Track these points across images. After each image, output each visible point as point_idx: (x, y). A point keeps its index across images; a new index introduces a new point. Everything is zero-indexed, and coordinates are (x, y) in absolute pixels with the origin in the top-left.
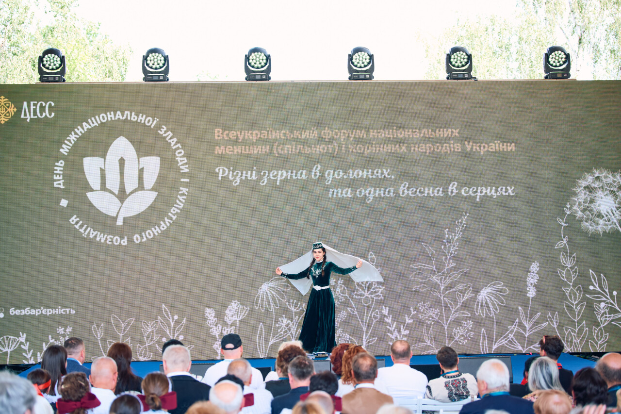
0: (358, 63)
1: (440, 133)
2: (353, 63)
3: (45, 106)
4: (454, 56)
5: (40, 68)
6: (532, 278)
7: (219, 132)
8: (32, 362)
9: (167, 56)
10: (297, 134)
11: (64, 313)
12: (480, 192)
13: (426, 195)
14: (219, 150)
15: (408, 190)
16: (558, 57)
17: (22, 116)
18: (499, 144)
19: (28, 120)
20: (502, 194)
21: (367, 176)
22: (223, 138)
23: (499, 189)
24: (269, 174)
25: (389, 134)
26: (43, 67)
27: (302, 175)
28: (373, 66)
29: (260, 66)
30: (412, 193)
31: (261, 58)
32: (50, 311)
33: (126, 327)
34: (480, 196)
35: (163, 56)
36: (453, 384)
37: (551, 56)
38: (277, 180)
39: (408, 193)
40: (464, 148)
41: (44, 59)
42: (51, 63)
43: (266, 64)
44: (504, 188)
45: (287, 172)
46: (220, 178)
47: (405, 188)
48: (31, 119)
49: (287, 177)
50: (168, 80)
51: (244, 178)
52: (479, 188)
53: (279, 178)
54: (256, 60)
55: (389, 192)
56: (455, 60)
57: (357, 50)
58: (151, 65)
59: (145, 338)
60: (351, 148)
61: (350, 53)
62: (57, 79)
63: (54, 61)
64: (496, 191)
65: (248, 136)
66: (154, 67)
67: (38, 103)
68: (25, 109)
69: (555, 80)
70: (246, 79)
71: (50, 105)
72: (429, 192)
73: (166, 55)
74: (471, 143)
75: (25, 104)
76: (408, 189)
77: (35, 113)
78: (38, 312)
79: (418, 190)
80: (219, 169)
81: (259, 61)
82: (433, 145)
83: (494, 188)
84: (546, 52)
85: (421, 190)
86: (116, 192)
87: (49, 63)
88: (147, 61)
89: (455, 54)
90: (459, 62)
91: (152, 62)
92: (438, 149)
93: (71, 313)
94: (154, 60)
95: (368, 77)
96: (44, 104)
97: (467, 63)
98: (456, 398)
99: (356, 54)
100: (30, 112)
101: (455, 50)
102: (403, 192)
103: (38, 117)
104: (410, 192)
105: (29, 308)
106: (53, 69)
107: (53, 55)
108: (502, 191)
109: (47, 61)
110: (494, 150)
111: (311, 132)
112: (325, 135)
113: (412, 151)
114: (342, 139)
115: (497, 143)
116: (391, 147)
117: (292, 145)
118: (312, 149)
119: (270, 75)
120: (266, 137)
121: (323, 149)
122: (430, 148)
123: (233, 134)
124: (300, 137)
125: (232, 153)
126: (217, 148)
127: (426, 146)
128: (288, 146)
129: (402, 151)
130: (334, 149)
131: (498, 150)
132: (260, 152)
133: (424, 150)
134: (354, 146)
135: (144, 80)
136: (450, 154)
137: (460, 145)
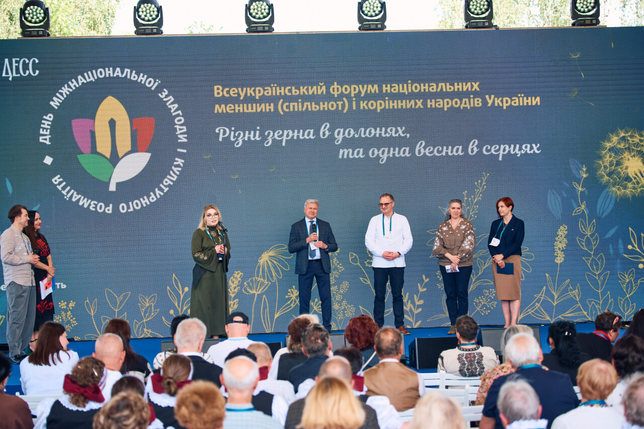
0: (369, 11)
1: (458, 87)
2: (363, 12)
3: (28, 63)
4: (473, 3)
5: (22, 22)
6: (560, 242)
7: (218, 89)
9: (161, 7)
10: (303, 90)
12: (502, 150)
13: (444, 154)
14: (219, 108)
15: (425, 150)
16: (587, 1)
17: (4, 75)
18: (523, 97)
19: (10, 79)
20: (526, 151)
21: (380, 134)
22: (223, 95)
23: (524, 147)
24: (274, 133)
25: (403, 89)
26: (25, 21)
27: (309, 134)
28: (385, 15)
29: (262, 16)
30: (430, 153)
31: (263, 7)
33: (121, 302)
34: (503, 155)
35: (156, 7)
37: (578, 1)
38: (281, 141)
39: (425, 153)
40: (485, 102)
41: (27, 12)
42: (33, 15)
43: (268, 14)
44: (529, 146)
45: (293, 132)
46: (220, 139)
47: (421, 147)
48: (13, 77)
49: (293, 136)
50: (162, 33)
51: (246, 139)
52: (502, 146)
53: (285, 138)
54: (257, 9)
55: (405, 151)
56: (475, 7)
58: (143, 17)
59: (143, 314)
60: (363, 105)
62: (41, 33)
63: (37, 14)
64: (520, 149)
65: (251, 94)
66: (146, 18)
67: (21, 59)
68: (6, 66)
69: (583, 27)
70: (247, 31)
71: (34, 61)
72: (447, 151)
73: (160, 5)
74: (493, 96)
75: (7, 61)
76: (425, 148)
77: (18, 71)
79: (436, 149)
80: (219, 130)
81: (261, 11)
82: (452, 100)
83: (518, 146)
85: (438, 149)
86: (108, 155)
87: (31, 15)
88: (138, 12)
90: (478, 9)
91: (145, 13)
92: (456, 104)
93: (62, 287)
94: (146, 11)
95: (379, 26)
96: (27, 61)
97: (487, 10)
99: (367, 2)
100: (11, 70)
102: (419, 151)
103: (21, 75)
104: (427, 151)
106: (36, 23)
107: (36, 7)
108: (527, 149)
109: (29, 14)
110: (517, 104)
111: (319, 87)
112: (334, 91)
113: (429, 107)
114: (353, 95)
115: (521, 96)
116: (406, 103)
117: (298, 102)
118: (319, 105)
119: (273, 26)
120: (270, 94)
121: (332, 106)
122: (448, 103)
123: (234, 91)
124: (306, 93)
125: (233, 111)
126: (217, 106)
127: (443, 102)
128: (294, 104)
129: (417, 107)
130: (344, 106)
131: (521, 104)
132: (264, 111)
133: (441, 106)
134: (366, 102)
135: (135, 33)
136: (469, 110)
137: (480, 100)
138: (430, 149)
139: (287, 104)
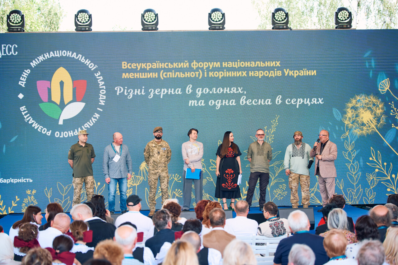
0: (215, 19)
1: (267, 64)
2: (211, 19)
3: (11, 48)
5: (8, 23)
7: (124, 64)
8: (5, 213)
9: (91, 15)
10: (175, 65)
11: (26, 182)
12: (299, 102)
13: (259, 104)
14: (125, 76)
15: (246, 101)
16: (344, 14)
18: (306, 71)
22: (127, 68)
23: (313, 100)
24: (155, 90)
25: (235, 65)
26: (10, 22)
27: (179, 91)
28: (224, 21)
29: (151, 21)
30: (249, 103)
31: (152, 16)
32: (16, 181)
33: (67, 190)
34: (299, 105)
35: (88, 15)
36: (274, 225)
37: (339, 14)
38: (160, 95)
39: (246, 103)
40: (283, 73)
41: (11, 17)
42: (15, 19)
43: (155, 20)
44: (309, 99)
45: (168, 90)
47: (244, 100)
48: (2, 56)
49: (168, 92)
50: (91, 30)
53: (162, 93)
54: (148, 17)
55: (232, 102)
56: (278, 17)
57: (214, 10)
58: (80, 20)
60: (211, 74)
61: (210, 12)
62: (19, 30)
63: (17, 18)
65: (144, 67)
66: (82, 22)
67: (7, 46)
69: (342, 29)
70: (142, 30)
71: (15, 46)
72: (261, 102)
74: (288, 70)
77: (5, 53)
78: (9, 181)
79: (253, 101)
81: (150, 18)
82: (264, 72)
84: (336, 11)
85: (255, 101)
88: (77, 18)
89: (277, 13)
90: (280, 18)
91: (81, 18)
92: (266, 74)
93: (30, 181)
94: (82, 17)
95: (221, 28)
96: (11, 46)
97: (285, 19)
98: (277, 235)
99: (214, 13)
100: (1, 51)
101: (278, 10)
102: (243, 102)
103: (7, 54)
105: (2, 179)
106: (16, 23)
107: (16, 14)
108: (315, 101)
110: (303, 75)
111: (185, 63)
112: (193, 66)
113: (250, 75)
114: (205, 68)
115: (305, 70)
116: (236, 73)
117: (172, 72)
118: (185, 75)
119: (158, 27)
120: (155, 67)
121: (193, 75)
122: (261, 73)
123: (134, 65)
124: (177, 67)
125: (133, 77)
126: (124, 74)
127: (259, 73)
128: (169, 73)
129: (243, 76)
130: (199, 75)
131: (305, 75)
132: (152, 77)
133: (258, 75)
134: (213, 72)
135: (76, 30)
136: (274, 78)
137: (281, 72)
138: (249, 101)
139: (166, 73)
